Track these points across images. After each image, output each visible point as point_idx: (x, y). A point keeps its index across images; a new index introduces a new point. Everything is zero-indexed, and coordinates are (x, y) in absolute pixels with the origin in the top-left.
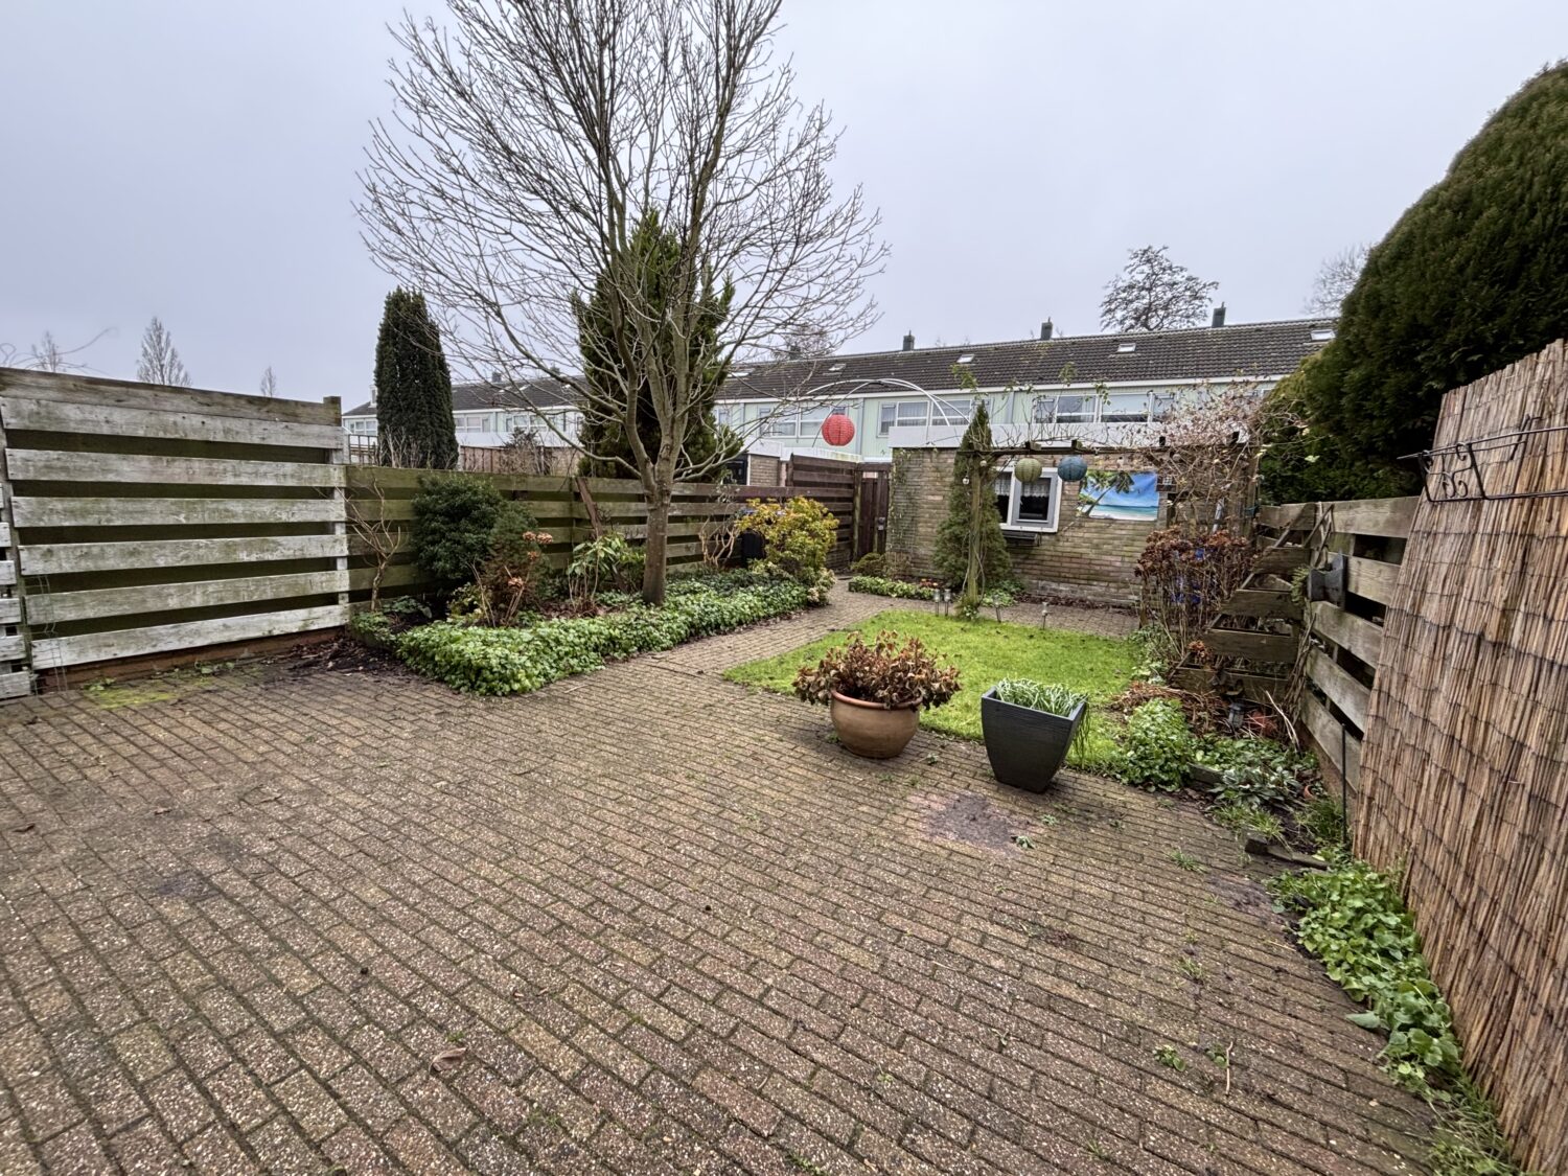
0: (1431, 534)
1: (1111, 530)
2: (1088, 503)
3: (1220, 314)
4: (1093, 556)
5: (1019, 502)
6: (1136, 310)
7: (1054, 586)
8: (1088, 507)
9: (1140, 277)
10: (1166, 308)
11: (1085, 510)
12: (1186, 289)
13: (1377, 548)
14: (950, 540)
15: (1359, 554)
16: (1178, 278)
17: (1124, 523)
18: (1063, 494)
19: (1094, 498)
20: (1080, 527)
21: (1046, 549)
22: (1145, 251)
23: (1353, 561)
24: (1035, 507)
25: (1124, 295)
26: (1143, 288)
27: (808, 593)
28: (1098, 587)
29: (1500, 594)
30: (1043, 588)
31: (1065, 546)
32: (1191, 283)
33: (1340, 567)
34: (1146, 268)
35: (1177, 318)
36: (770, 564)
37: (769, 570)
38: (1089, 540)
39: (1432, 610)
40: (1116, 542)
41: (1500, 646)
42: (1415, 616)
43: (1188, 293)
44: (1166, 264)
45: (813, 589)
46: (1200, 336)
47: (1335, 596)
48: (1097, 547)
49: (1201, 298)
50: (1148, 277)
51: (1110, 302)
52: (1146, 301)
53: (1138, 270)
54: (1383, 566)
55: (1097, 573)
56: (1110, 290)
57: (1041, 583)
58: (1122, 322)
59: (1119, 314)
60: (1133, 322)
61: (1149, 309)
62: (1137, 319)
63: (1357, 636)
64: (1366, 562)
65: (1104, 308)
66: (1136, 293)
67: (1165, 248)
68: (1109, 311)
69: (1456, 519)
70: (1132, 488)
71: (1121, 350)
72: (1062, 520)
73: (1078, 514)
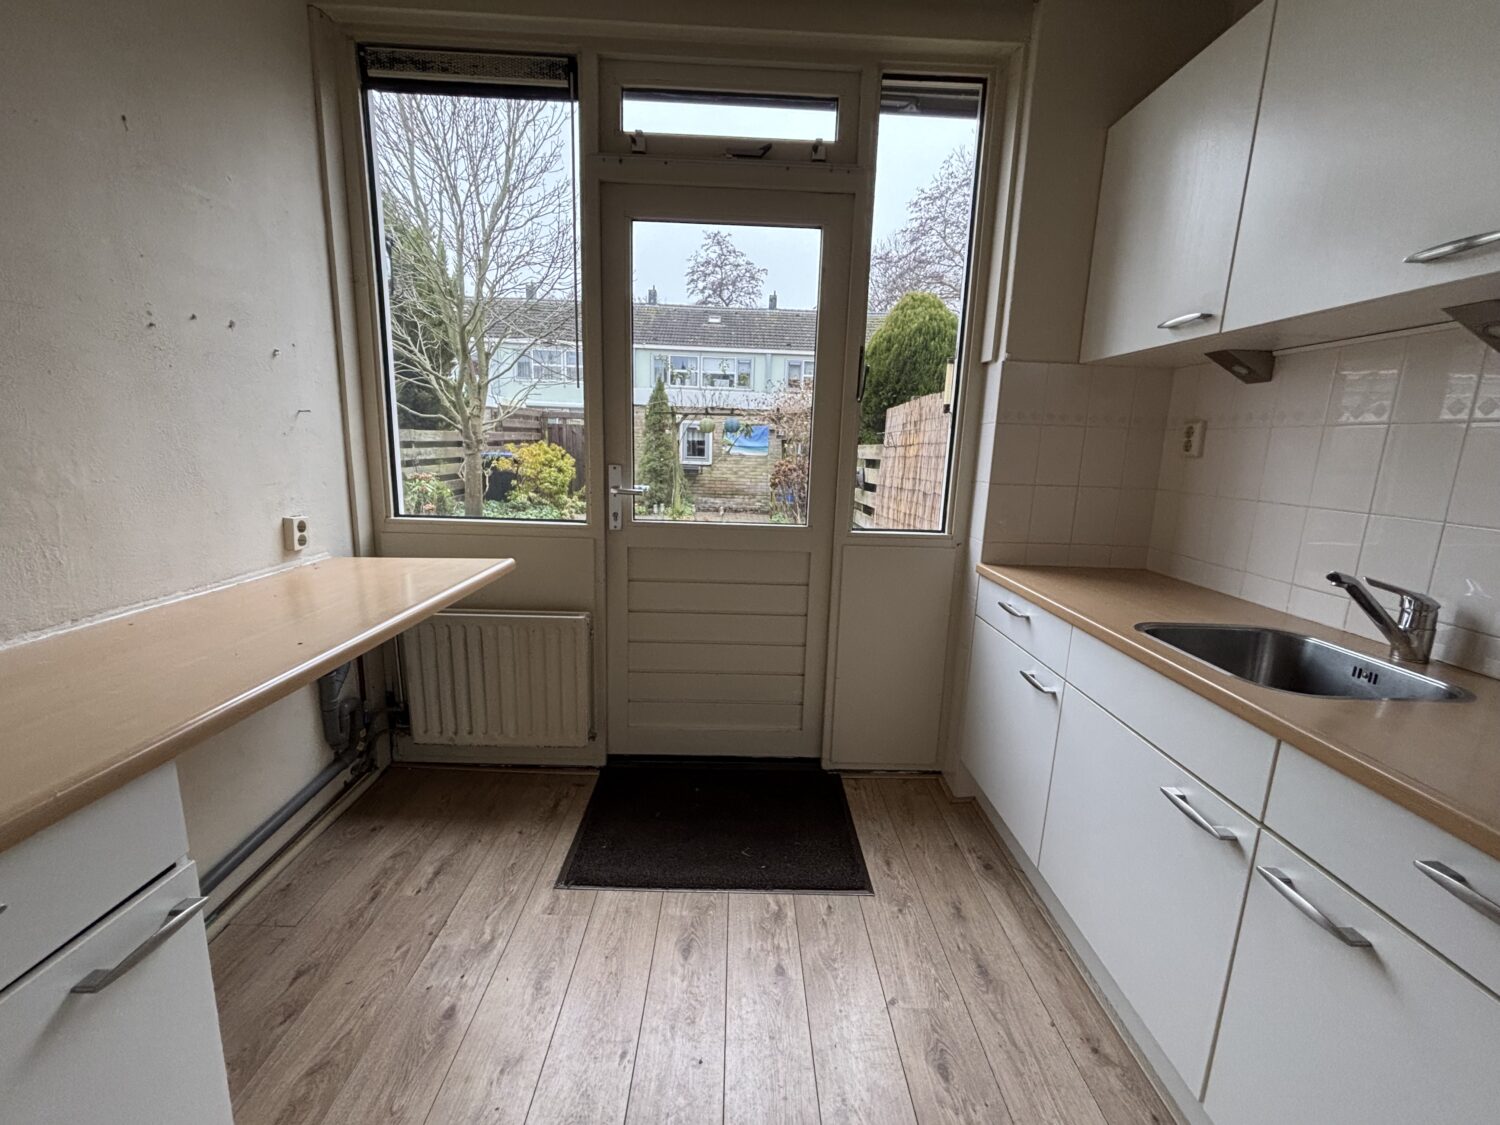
0: (886, 458)
1: (742, 462)
2: (729, 445)
3: (773, 300)
4: (734, 479)
5: (686, 445)
6: (713, 283)
7: (712, 500)
8: (729, 447)
9: (714, 256)
10: (734, 284)
11: (727, 450)
12: (747, 271)
13: (872, 464)
14: (649, 471)
15: (867, 466)
16: (740, 261)
17: (750, 457)
18: (714, 439)
19: (732, 441)
20: (725, 460)
21: (705, 476)
22: (716, 235)
23: (866, 469)
24: (697, 449)
25: (702, 268)
26: (716, 266)
27: (562, 515)
28: (738, 499)
29: (901, 474)
30: (706, 502)
31: (716, 474)
32: (749, 267)
33: (861, 473)
34: (717, 248)
35: (742, 294)
36: (531, 494)
37: (530, 499)
38: (731, 469)
39: (888, 483)
40: (747, 470)
41: (901, 489)
42: (884, 486)
43: (748, 274)
44: (731, 248)
45: (565, 511)
46: (760, 314)
47: (861, 484)
48: (736, 473)
49: (757, 280)
50: (719, 256)
51: (693, 273)
52: (719, 276)
53: (711, 249)
54: (874, 470)
55: (737, 490)
56: (692, 263)
57: (704, 499)
58: (702, 291)
59: (701, 285)
60: (711, 292)
61: (721, 285)
62: (715, 291)
63: (868, 499)
64: (870, 469)
65: (688, 278)
66: (711, 268)
67: (729, 235)
68: (693, 280)
69: (891, 452)
70: (752, 434)
71: (711, 320)
72: (714, 456)
73: (723, 452)
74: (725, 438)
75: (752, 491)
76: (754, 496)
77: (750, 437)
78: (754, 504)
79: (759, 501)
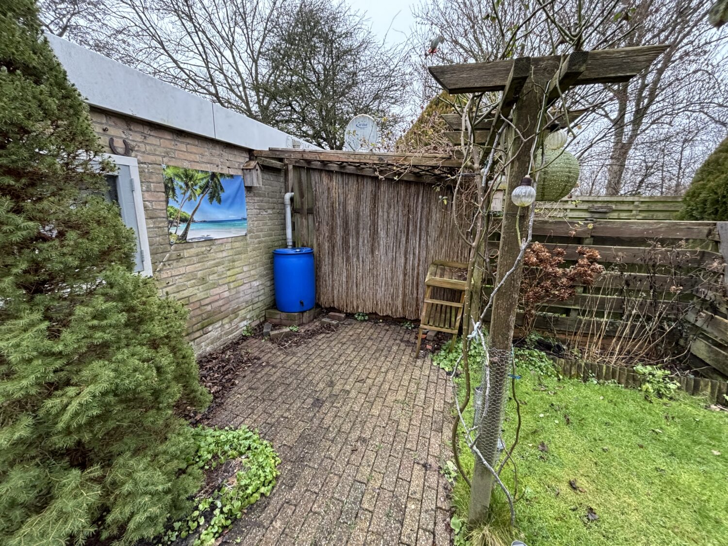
1: (212, 255)
2: (182, 220)
4: (201, 295)
8: (183, 226)
17: (224, 243)
19: (187, 212)
20: (179, 258)
31: (165, 294)
38: (192, 276)
40: (220, 269)
55: (210, 315)
70: (223, 193)
72: (153, 253)
73: (173, 239)
74: (172, 203)
75: (234, 305)
76: (235, 312)
77: (220, 201)
78: (237, 328)
79: (244, 319)
